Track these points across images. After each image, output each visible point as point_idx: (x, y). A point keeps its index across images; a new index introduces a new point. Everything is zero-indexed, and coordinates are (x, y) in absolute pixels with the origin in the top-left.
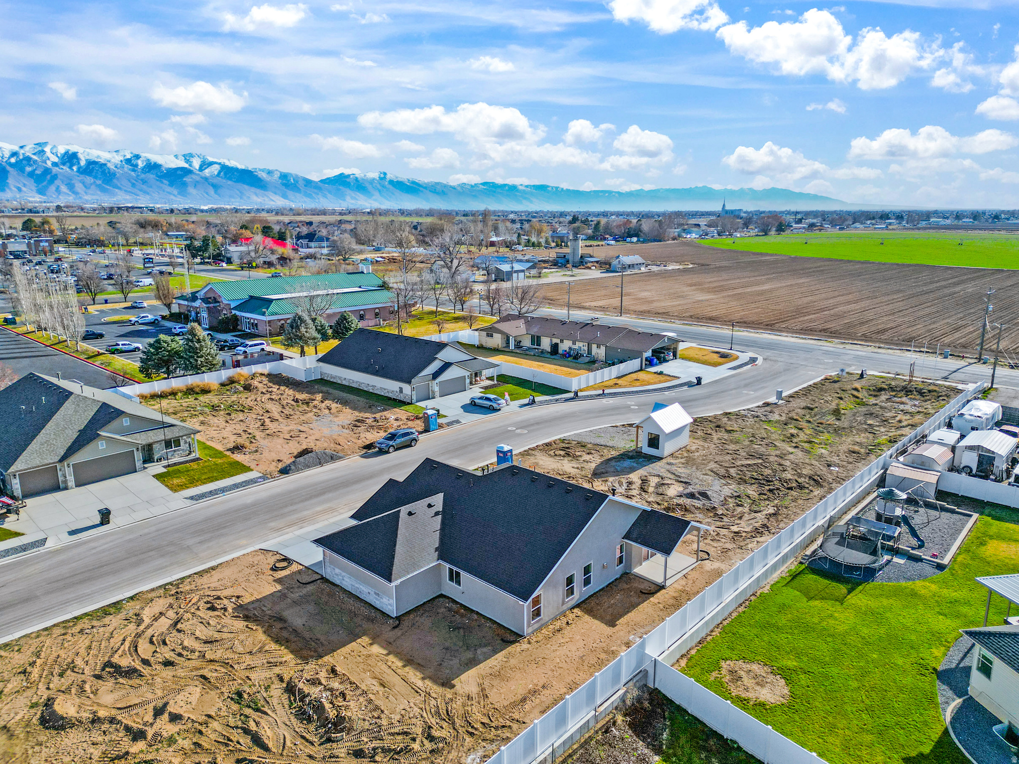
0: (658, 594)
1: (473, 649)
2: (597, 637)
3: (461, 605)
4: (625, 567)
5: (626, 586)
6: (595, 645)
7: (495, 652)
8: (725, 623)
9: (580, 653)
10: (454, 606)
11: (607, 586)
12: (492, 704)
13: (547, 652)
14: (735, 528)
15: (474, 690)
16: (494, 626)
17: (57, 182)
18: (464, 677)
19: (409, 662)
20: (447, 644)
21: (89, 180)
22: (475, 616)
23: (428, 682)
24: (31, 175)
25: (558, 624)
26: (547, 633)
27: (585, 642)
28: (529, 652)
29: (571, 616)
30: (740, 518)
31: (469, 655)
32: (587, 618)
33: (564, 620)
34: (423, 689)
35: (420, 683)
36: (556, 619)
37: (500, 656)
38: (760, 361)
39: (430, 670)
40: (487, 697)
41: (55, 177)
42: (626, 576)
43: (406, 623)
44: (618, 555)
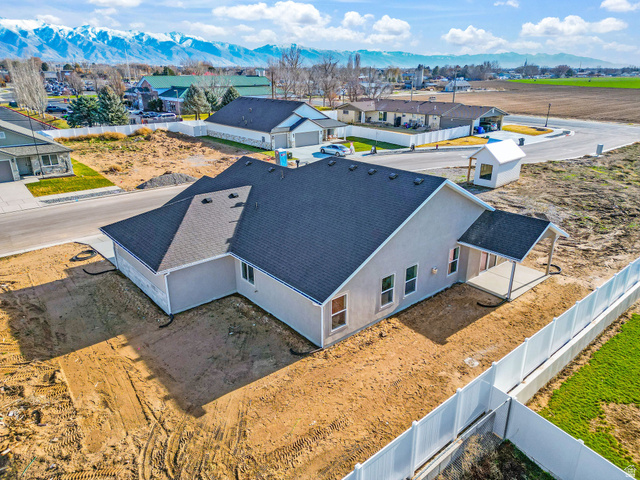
0: (501, 308)
1: (249, 360)
2: (420, 356)
3: (255, 306)
4: (458, 276)
5: (458, 297)
6: (415, 367)
7: (278, 366)
8: (594, 348)
9: (393, 377)
10: (246, 307)
11: (435, 296)
12: (248, 448)
13: (348, 372)
14: (582, 246)
15: (230, 420)
16: (286, 333)
17: (96, 51)
18: (222, 401)
19: (159, 373)
20: (217, 352)
21: (114, 49)
22: (266, 319)
23: (170, 404)
24: (81, 46)
25: (368, 335)
26: (352, 346)
27: (402, 362)
28: (322, 371)
29: (386, 327)
30: (586, 238)
31: (243, 368)
32: (407, 330)
33: (377, 331)
34: (158, 414)
35: (157, 405)
36: (366, 329)
37: (282, 373)
38: (572, 133)
39: (181, 385)
40: (245, 435)
41: (94, 48)
42: (459, 286)
43: (178, 322)
44: (450, 261)
